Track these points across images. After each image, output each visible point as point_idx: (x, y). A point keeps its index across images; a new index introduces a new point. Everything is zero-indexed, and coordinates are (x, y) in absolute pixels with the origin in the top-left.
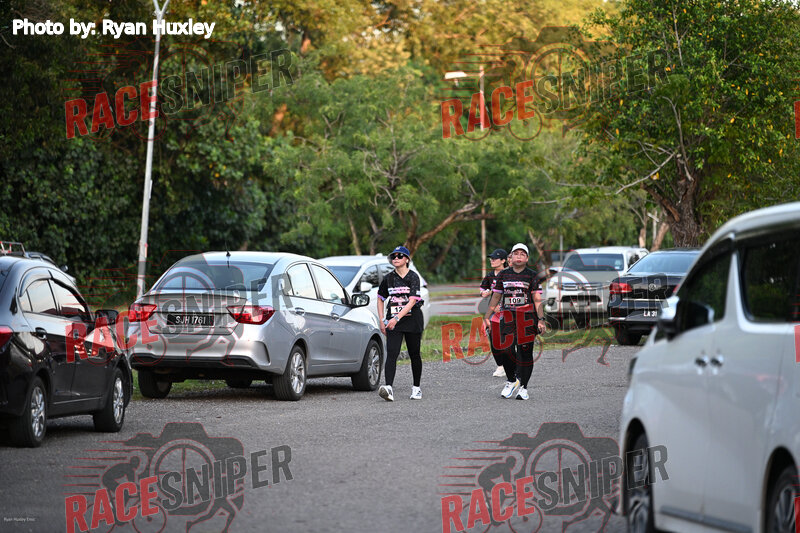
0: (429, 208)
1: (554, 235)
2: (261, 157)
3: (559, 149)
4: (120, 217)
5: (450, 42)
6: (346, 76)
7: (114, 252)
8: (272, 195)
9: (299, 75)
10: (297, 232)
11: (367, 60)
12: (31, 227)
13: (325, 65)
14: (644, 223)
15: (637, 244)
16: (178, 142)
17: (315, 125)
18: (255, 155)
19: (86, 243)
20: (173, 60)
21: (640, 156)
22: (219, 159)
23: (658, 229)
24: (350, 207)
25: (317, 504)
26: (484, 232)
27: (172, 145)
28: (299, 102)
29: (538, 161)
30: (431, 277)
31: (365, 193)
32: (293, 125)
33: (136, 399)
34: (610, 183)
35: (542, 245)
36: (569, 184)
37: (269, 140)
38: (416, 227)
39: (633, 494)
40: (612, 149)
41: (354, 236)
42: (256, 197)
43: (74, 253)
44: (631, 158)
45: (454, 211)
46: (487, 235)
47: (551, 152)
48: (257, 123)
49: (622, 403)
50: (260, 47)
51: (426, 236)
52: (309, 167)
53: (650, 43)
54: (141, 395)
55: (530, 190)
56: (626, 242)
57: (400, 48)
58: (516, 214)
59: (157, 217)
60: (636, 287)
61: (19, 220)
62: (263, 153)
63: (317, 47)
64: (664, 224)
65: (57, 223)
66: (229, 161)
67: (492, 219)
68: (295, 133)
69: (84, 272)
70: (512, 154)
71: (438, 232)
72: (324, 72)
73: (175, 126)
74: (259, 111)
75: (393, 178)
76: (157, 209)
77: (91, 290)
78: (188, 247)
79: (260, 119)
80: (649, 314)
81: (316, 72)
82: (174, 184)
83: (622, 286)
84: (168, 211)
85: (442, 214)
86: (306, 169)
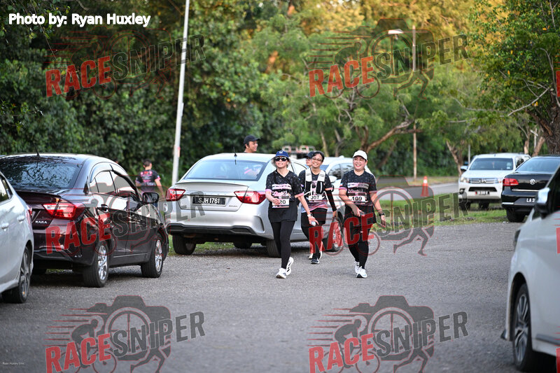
0: (377, 125)
1: (464, 144)
2: (260, 87)
3: (468, 84)
4: (161, 128)
5: (392, 8)
6: (319, 32)
7: (156, 153)
8: (267, 114)
9: (286, 31)
10: (284, 140)
11: (334, 21)
12: (99, 135)
13: (304, 24)
14: (528, 137)
15: (523, 152)
16: (202, 76)
17: (297, 66)
18: (255, 86)
19: (137, 146)
20: (198, 19)
21: (525, 90)
22: (230, 89)
24: (321, 124)
25: (296, 330)
26: (415, 142)
27: (197, 79)
28: (286, 49)
29: (453, 93)
30: (378, 173)
31: (332, 114)
32: (281, 66)
33: (172, 255)
34: (503, 108)
35: (455, 151)
36: (475, 109)
37: (265, 76)
38: (367, 138)
39: (517, 326)
40: (505, 85)
41: (324, 143)
42: (256, 115)
43: (129, 153)
44: (518, 91)
45: (394, 127)
46: (417, 144)
47: (462, 86)
48: (256, 64)
49: (510, 263)
50: (259, 11)
51: (374, 144)
52: (293, 95)
53: (532, 11)
54: (174, 252)
55: (447, 113)
56: (515, 150)
57: (357, 13)
58: (437, 129)
60: (521, 181)
61: (90, 130)
62: (261, 85)
63: (298, 11)
64: (542, 138)
65: (117, 133)
66: (237, 90)
67: (421, 133)
68: (284, 71)
70: (435, 87)
71: (383, 141)
72: (304, 29)
73: (199, 65)
74: (258, 56)
75: (352, 103)
76: (186, 124)
78: (208, 150)
79: (259, 61)
80: (530, 201)
81: (297, 29)
82: (199, 106)
83: (512, 180)
84: (194, 125)
85: (385, 129)
86: (291, 97)
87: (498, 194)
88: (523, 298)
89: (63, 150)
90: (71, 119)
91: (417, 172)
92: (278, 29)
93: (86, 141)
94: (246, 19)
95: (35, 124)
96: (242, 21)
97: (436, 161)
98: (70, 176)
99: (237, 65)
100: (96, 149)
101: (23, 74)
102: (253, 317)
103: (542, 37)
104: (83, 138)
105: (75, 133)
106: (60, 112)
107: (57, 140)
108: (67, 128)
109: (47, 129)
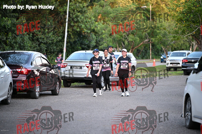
0: (137, 40)
1: (168, 48)
2: (95, 27)
3: (170, 26)
4: (59, 42)
6: (116, 7)
7: (57, 51)
8: (97, 37)
9: (104, 7)
10: (103, 46)
11: (122, 3)
12: (37, 44)
13: (111, 4)
14: (191, 45)
15: (190, 50)
16: (74, 23)
17: (108, 19)
18: (93, 27)
19: (50, 48)
20: (73, 3)
21: (190, 28)
22: (84, 28)
23: (195, 46)
24: (117, 40)
25: (107, 114)
26: (151, 46)
27: (72, 24)
28: (105, 13)
29: (164, 29)
30: (137, 58)
31: (121, 36)
32: (103, 19)
33: (62, 87)
34: (183, 34)
35: (165, 50)
36: (172, 35)
37: (97, 23)
38: (133, 45)
39: (187, 112)
40: (183, 26)
41: (118, 47)
42: (93, 37)
43: (47, 51)
44: (188, 28)
45: (143, 41)
46: (152, 47)
47: (168, 26)
48: (94, 19)
49: (184, 90)
51: (136, 47)
52: (107, 30)
54: (64, 86)
55: (162, 36)
56: (187, 50)
57: (130, 0)
58: (159, 42)
59: (68, 42)
60: (189, 60)
61: (34, 42)
64: (196, 45)
65: (43, 43)
66: (87, 28)
67: (153, 43)
68: (103, 21)
69: (50, 56)
70: (158, 27)
71: (139, 46)
72: (111, 6)
74: (94, 16)
76: (68, 40)
77: (52, 60)
78: (76, 50)
79: (94, 18)
80: (192, 67)
81: (109, 6)
82: (73, 34)
83: (185, 60)
84: (71, 40)
85: (140, 42)
86: (106, 30)
87: (180, 65)
88: (189, 102)
89: (24, 50)
90: (27, 39)
91: (152, 57)
92: (101, 6)
93: (32, 46)
94: (90, 2)
95: (14, 40)
96: (89, 3)
97: (158, 54)
98: (26, 59)
99: (87, 19)
100: (36, 49)
101: (9, 22)
102: (92, 110)
103: (197, 9)
104: (31, 45)
105: (28, 43)
106: (23, 36)
107: (21, 46)
108: (25, 42)
109: (18, 42)
